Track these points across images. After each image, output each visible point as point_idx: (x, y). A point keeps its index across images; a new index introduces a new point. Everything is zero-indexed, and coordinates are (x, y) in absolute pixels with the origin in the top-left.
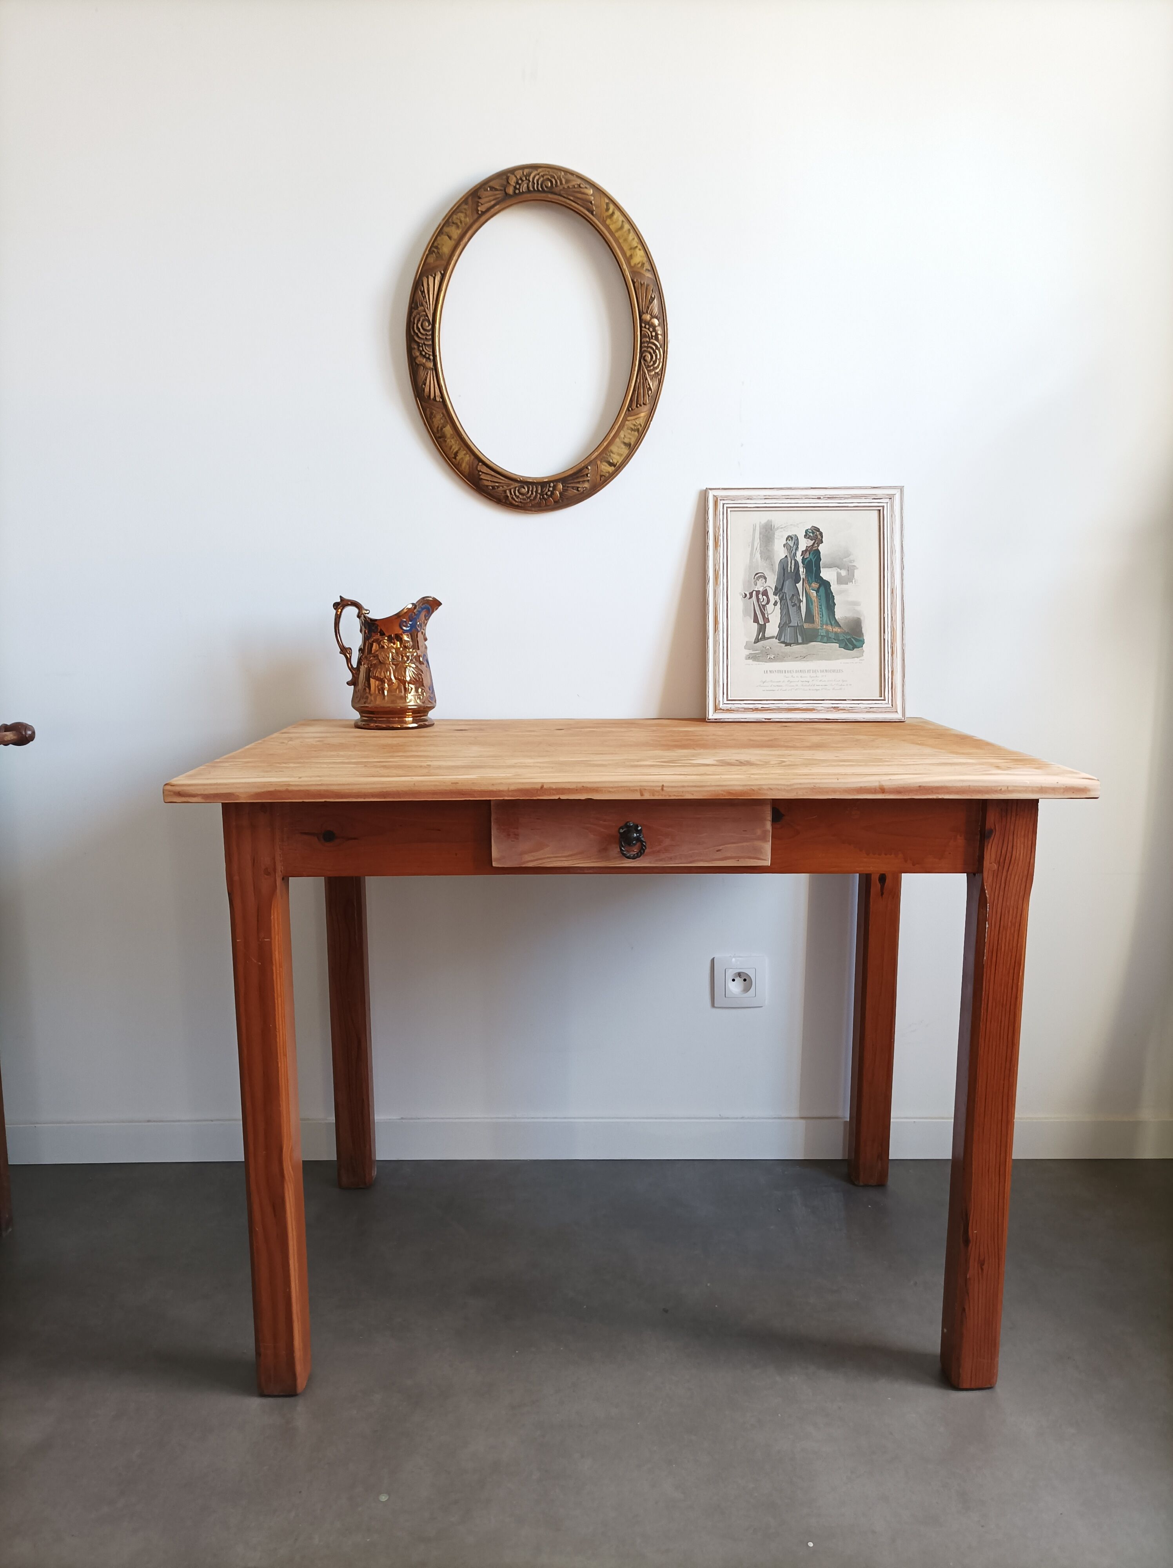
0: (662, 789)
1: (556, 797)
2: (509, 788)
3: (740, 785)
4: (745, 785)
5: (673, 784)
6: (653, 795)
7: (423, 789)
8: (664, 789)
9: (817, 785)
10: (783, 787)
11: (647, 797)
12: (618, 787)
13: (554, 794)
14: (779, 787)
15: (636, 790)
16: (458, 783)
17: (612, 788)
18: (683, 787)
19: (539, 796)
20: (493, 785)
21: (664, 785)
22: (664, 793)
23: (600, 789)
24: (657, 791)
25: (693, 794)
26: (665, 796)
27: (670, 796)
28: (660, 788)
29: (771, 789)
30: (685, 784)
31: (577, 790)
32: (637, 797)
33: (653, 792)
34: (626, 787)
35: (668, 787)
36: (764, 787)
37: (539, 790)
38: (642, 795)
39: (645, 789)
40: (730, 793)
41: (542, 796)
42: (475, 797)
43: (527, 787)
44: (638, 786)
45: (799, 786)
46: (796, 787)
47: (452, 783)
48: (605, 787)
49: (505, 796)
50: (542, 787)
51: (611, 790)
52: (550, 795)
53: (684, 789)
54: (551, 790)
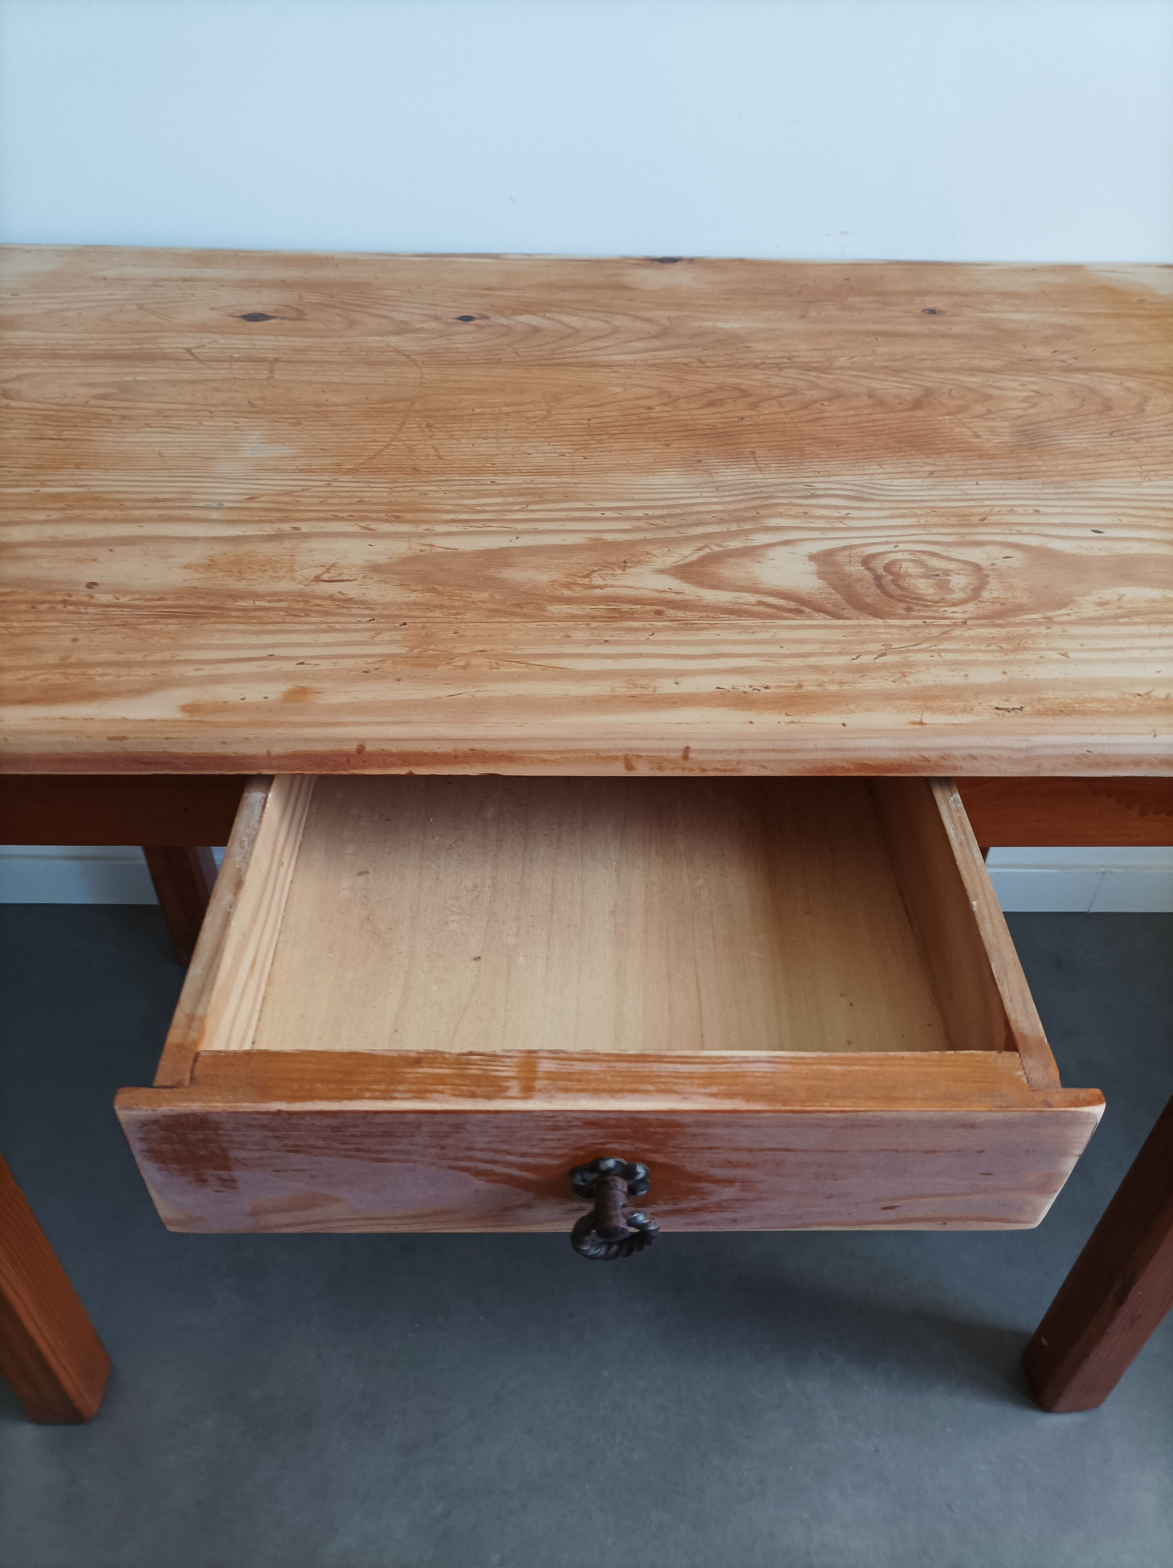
0: (685, 757)
1: (403, 771)
2: (269, 752)
3: (894, 749)
4: (908, 749)
5: (715, 746)
6: (660, 768)
7: (32, 750)
8: (691, 755)
9: (1096, 751)
10: (1005, 754)
11: (643, 770)
12: (568, 751)
13: (395, 765)
14: (996, 754)
15: (616, 758)
16: (125, 738)
17: (552, 753)
18: (742, 751)
19: (355, 768)
20: (224, 743)
21: (692, 747)
22: (687, 765)
23: (517, 755)
24: (669, 761)
25: (765, 768)
26: (691, 770)
27: (704, 770)
28: (680, 754)
29: (975, 758)
30: (746, 745)
31: (456, 757)
32: (618, 770)
33: (659, 762)
34: (589, 751)
35: (701, 751)
36: (955, 753)
37: (352, 755)
38: (629, 767)
39: (639, 756)
40: (864, 766)
41: (365, 768)
42: (180, 769)
43: (320, 748)
44: (620, 750)
45: (1048, 752)
46: (1040, 752)
47: (111, 739)
48: (532, 752)
49: (264, 768)
50: (361, 750)
51: (546, 756)
52: (385, 765)
53: (743, 757)
54: (383, 757)
